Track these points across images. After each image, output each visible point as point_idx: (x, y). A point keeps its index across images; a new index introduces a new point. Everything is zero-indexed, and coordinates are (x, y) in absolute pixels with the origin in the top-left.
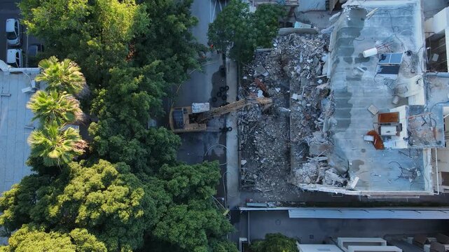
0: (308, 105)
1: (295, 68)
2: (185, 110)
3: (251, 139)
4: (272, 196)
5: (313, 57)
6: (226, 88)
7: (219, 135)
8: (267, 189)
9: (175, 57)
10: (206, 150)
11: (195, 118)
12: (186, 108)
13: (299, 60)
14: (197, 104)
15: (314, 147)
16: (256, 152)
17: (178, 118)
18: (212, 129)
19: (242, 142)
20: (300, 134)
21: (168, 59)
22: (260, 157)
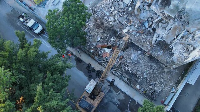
0: (136, 26)
1: (109, 20)
2: (83, 97)
3: (128, 73)
4: (169, 86)
5: (112, 6)
6: (89, 66)
7: (112, 89)
8: (163, 86)
9: (49, 74)
10: (115, 104)
11: (93, 95)
12: (83, 95)
13: (107, 15)
14: (87, 87)
15: (167, 38)
16: (137, 76)
17: (85, 105)
18: (106, 91)
19: (126, 79)
20: (148, 43)
21: (46, 80)
22: (142, 76)
